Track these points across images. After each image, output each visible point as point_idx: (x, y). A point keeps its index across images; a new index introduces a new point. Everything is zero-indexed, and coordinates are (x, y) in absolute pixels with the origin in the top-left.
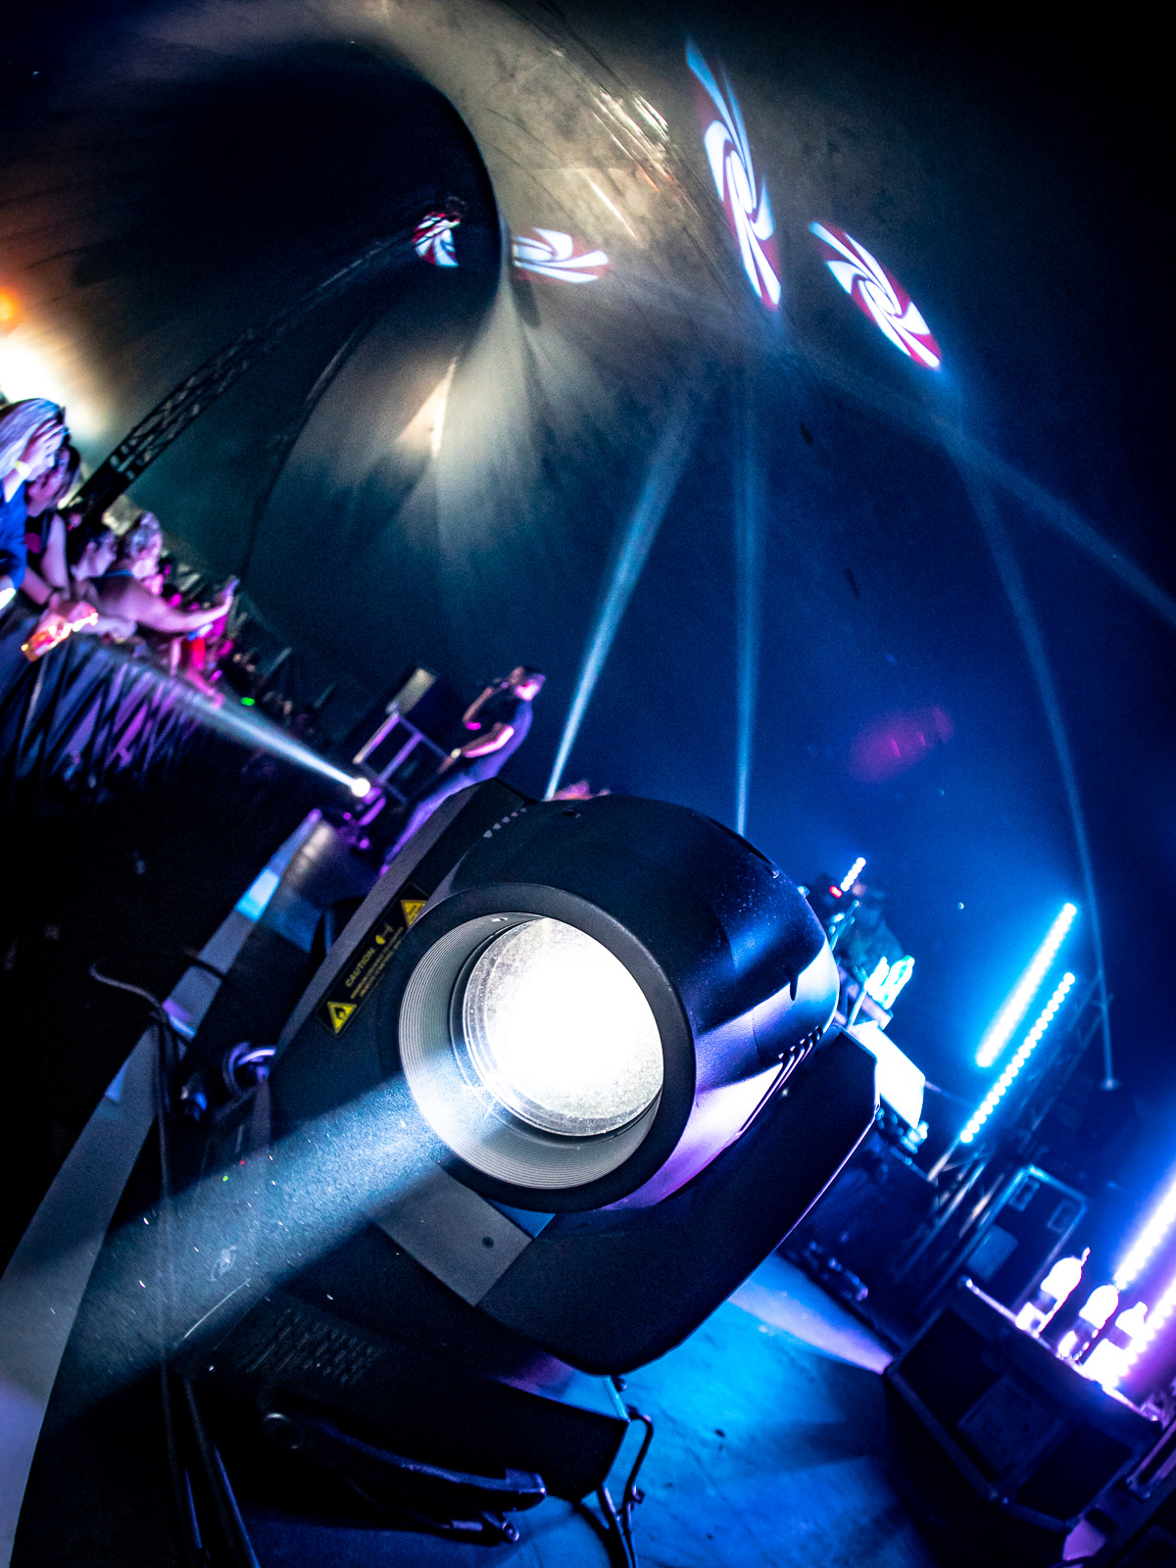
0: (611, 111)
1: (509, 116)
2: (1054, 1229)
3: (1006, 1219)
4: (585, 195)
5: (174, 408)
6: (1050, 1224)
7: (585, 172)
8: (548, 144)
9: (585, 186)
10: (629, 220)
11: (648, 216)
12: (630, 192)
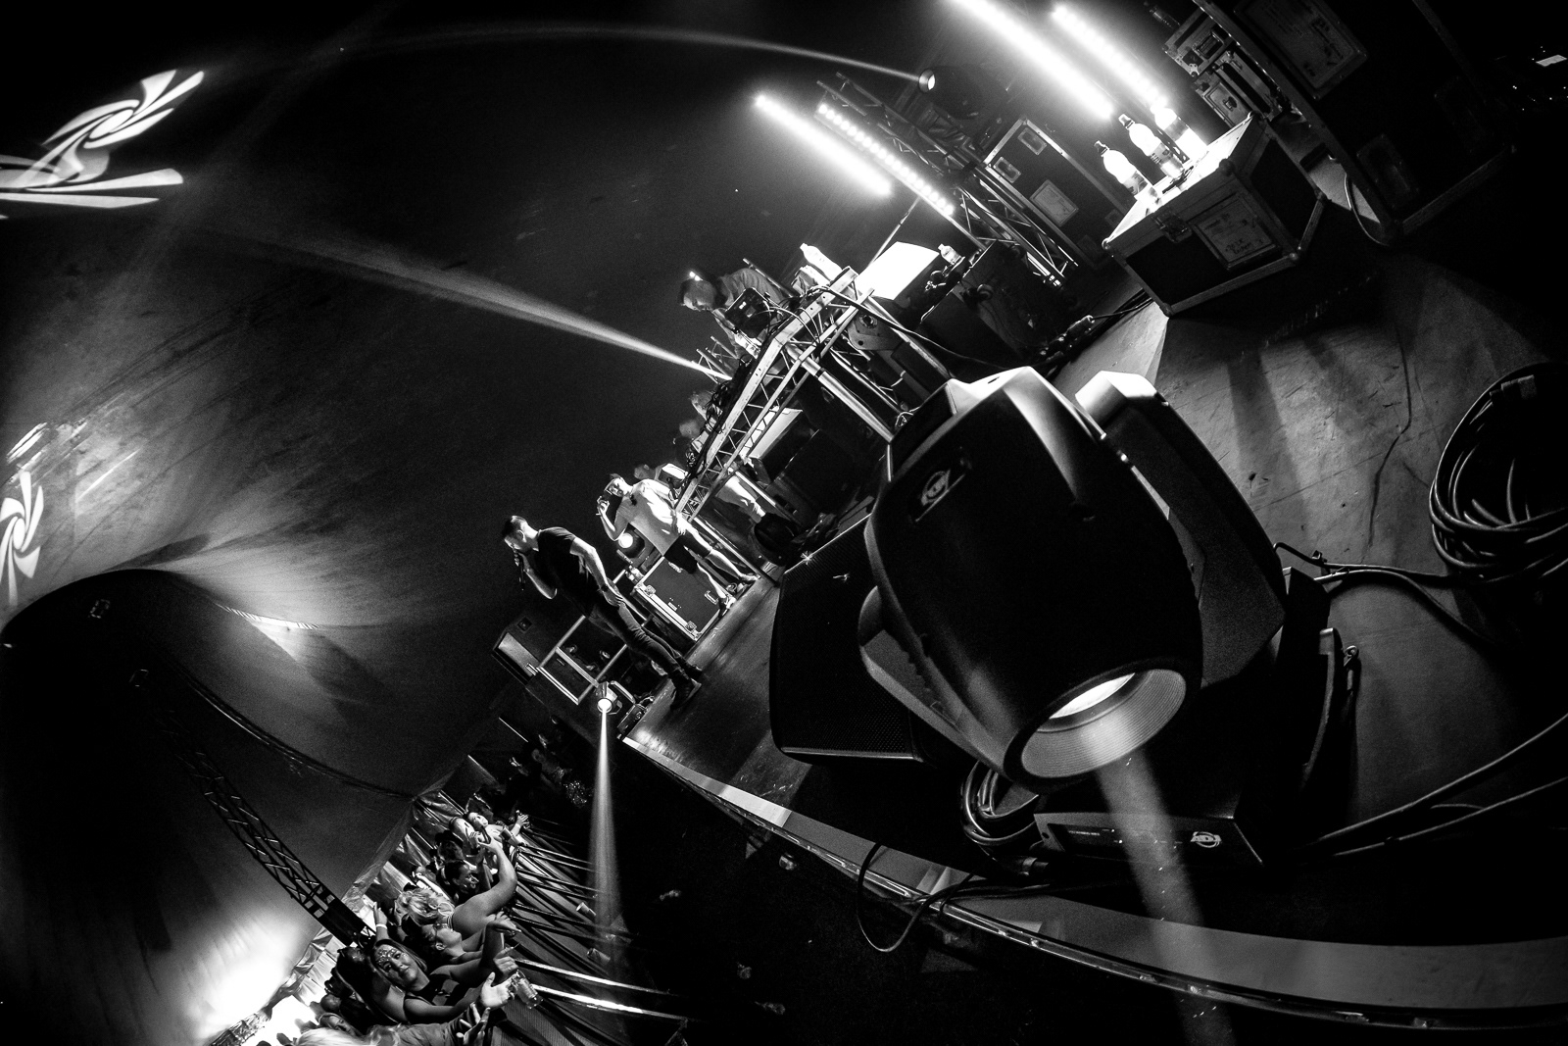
2: (1042, 149)
3: (1027, 187)
4: (98, 497)
5: (274, 862)
6: (1037, 153)
7: (79, 496)
9: (90, 497)
10: (123, 456)
11: (120, 439)
12: (98, 456)
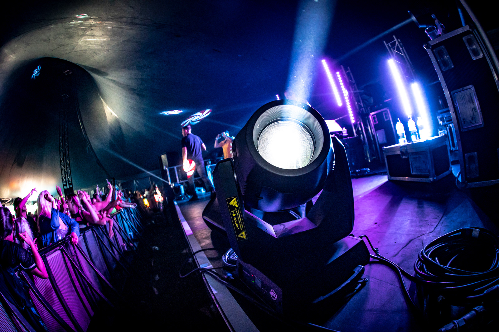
0: (74, 24)
1: (58, 47)
2: (387, 120)
3: (377, 128)
4: (88, 43)
5: (64, 166)
6: (385, 120)
7: (83, 39)
8: (71, 43)
9: (86, 42)
10: (101, 38)
11: (103, 33)
12: (95, 33)
